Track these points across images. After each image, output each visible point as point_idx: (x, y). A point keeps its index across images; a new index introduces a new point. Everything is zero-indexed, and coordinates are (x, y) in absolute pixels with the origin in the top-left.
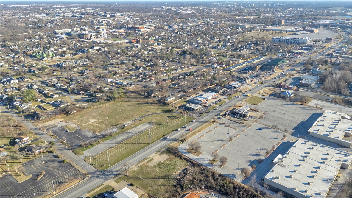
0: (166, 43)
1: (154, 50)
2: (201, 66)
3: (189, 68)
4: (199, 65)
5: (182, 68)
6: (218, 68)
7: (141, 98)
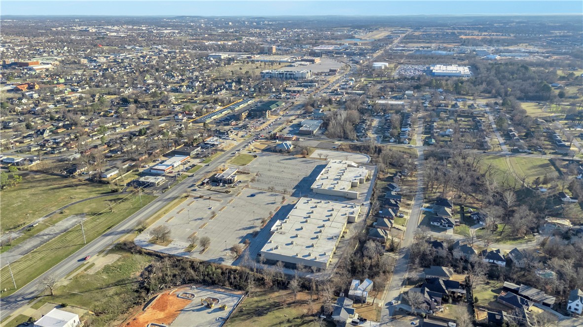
0: (88, 88)
1: (67, 100)
2: (156, 119)
3: (137, 124)
4: (153, 118)
5: (125, 125)
6: (185, 120)
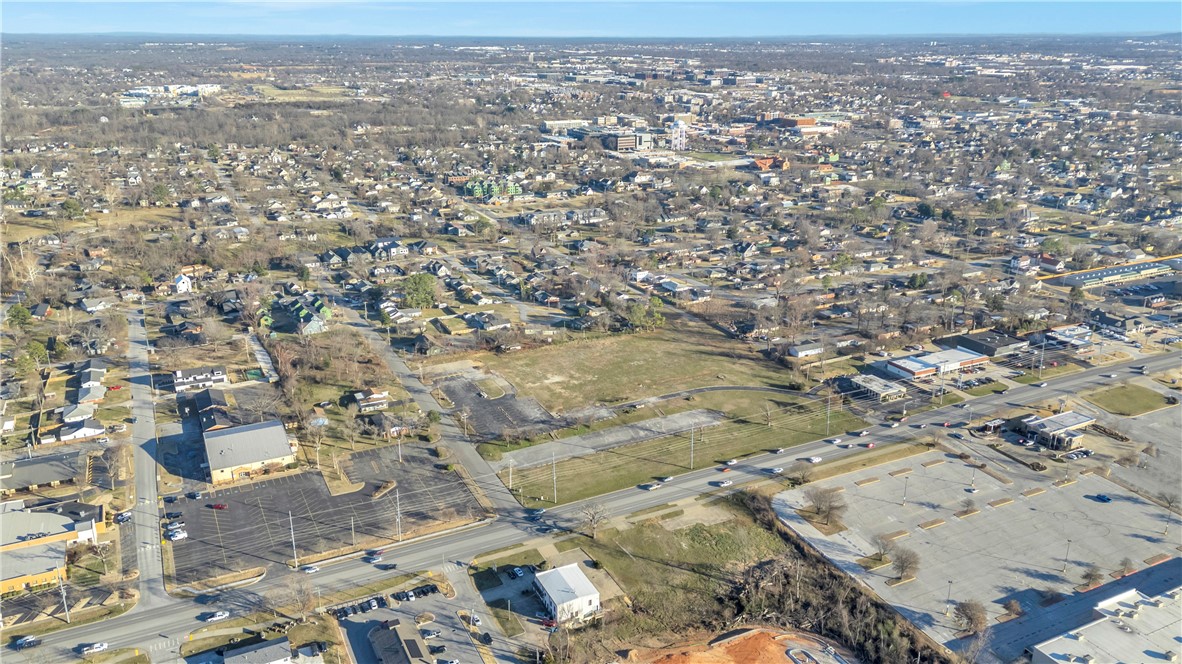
0: (870, 177)
1: (820, 195)
3: (921, 263)
4: (962, 256)
5: (895, 259)
6: (1034, 273)
7: (714, 337)
